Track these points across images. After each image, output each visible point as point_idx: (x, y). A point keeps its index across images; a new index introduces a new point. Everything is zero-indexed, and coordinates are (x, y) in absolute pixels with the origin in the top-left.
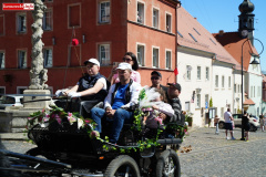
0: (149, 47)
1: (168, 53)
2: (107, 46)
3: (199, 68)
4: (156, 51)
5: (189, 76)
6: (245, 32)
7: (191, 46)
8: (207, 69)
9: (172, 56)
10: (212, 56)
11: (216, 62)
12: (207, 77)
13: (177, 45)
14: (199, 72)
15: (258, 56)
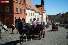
0: (19, 8)
1: (24, 10)
2: (8, 7)
3: (32, 13)
4: (21, 9)
5: (29, 15)
6: (42, 5)
7: (29, 8)
8: (34, 14)
9: (25, 10)
10: (35, 11)
11: (36, 12)
12: (34, 16)
13: (26, 8)
14: (32, 14)
15: (45, 11)
